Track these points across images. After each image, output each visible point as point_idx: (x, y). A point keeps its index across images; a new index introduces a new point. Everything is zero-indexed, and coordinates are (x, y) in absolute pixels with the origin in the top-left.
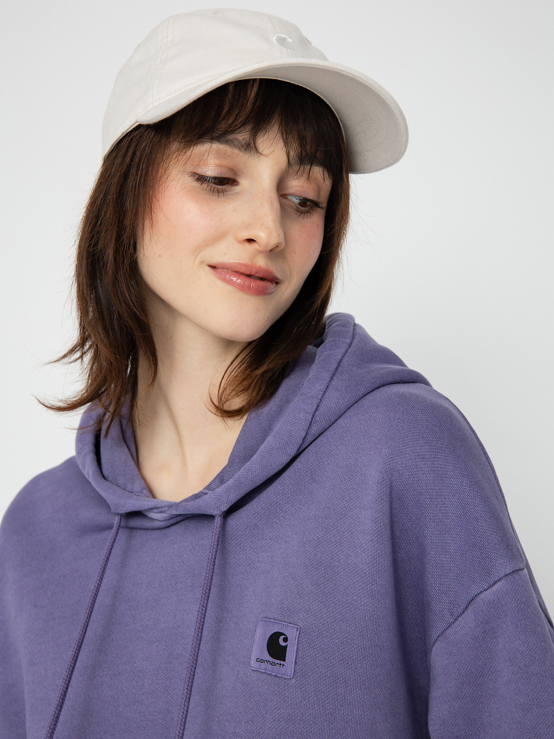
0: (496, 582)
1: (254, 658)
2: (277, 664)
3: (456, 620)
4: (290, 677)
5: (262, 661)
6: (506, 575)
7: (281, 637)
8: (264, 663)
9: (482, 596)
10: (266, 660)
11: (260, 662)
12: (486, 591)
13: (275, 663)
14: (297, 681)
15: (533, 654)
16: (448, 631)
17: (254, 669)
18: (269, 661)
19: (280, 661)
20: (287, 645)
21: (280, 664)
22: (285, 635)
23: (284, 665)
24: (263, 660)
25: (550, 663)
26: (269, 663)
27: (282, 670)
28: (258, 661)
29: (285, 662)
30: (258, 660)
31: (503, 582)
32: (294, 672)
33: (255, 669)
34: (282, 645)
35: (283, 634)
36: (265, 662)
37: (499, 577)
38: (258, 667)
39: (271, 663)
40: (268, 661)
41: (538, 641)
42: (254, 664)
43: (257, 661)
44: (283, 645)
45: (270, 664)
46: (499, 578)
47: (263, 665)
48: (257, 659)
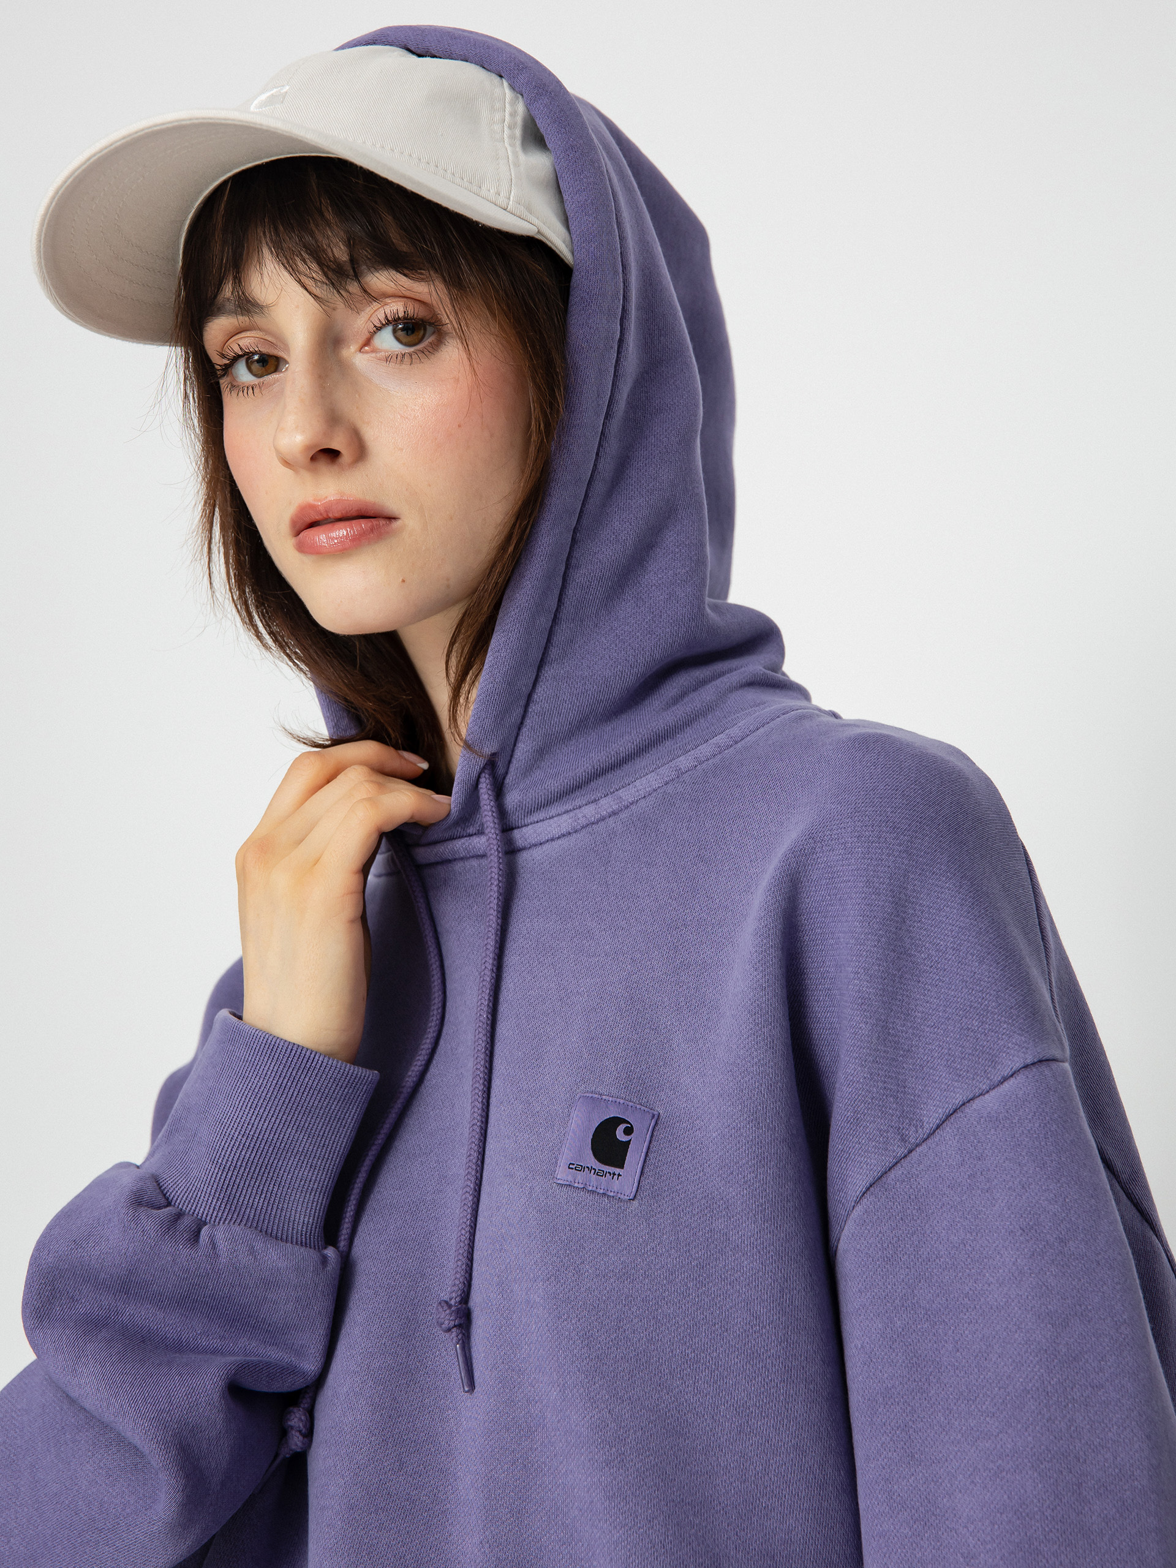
0: (1005, 1079)
1: (563, 1163)
2: (608, 1174)
3: (910, 1151)
4: (628, 1198)
5: (580, 1168)
6: (1026, 1067)
7: (621, 1125)
8: (584, 1171)
9: (977, 1104)
10: (587, 1167)
11: (576, 1169)
12: (984, 1094)
13: (603, 1171)
14: (640, 1205)
15: (1073, 1219)
16: (892, 1175)
17: (561, 1182)
18: (594, 1169)
19: (613, 1168)
20: (631, 1140)
21: (614, 1174)
22: (628, 1122)
23: (621, 1175)
24: (582, 1166)
25: (1106, 1239)
26: (593, 1171)
27: (616, 1184)
28: (573, 1169)
29: (622, 1170)
30: (571, 1166)
31: (1020, 1078)
32: (638, 1188)
33: (565, 1183)
34: (620, 1139)
35: (625, 1121)
36: (586, 1169)
37: (1012, 1068)
38: (570, 1178)
39: (597, 1171)
40: (590, 1169)
41: (1083, 1195)
42: (563, 1174)
43: (569, 1168)
44: (623, 1140)
45: (594, 1174)
46: (1013, 1070)
47: (580, 1177)
48: (570, 1164)
